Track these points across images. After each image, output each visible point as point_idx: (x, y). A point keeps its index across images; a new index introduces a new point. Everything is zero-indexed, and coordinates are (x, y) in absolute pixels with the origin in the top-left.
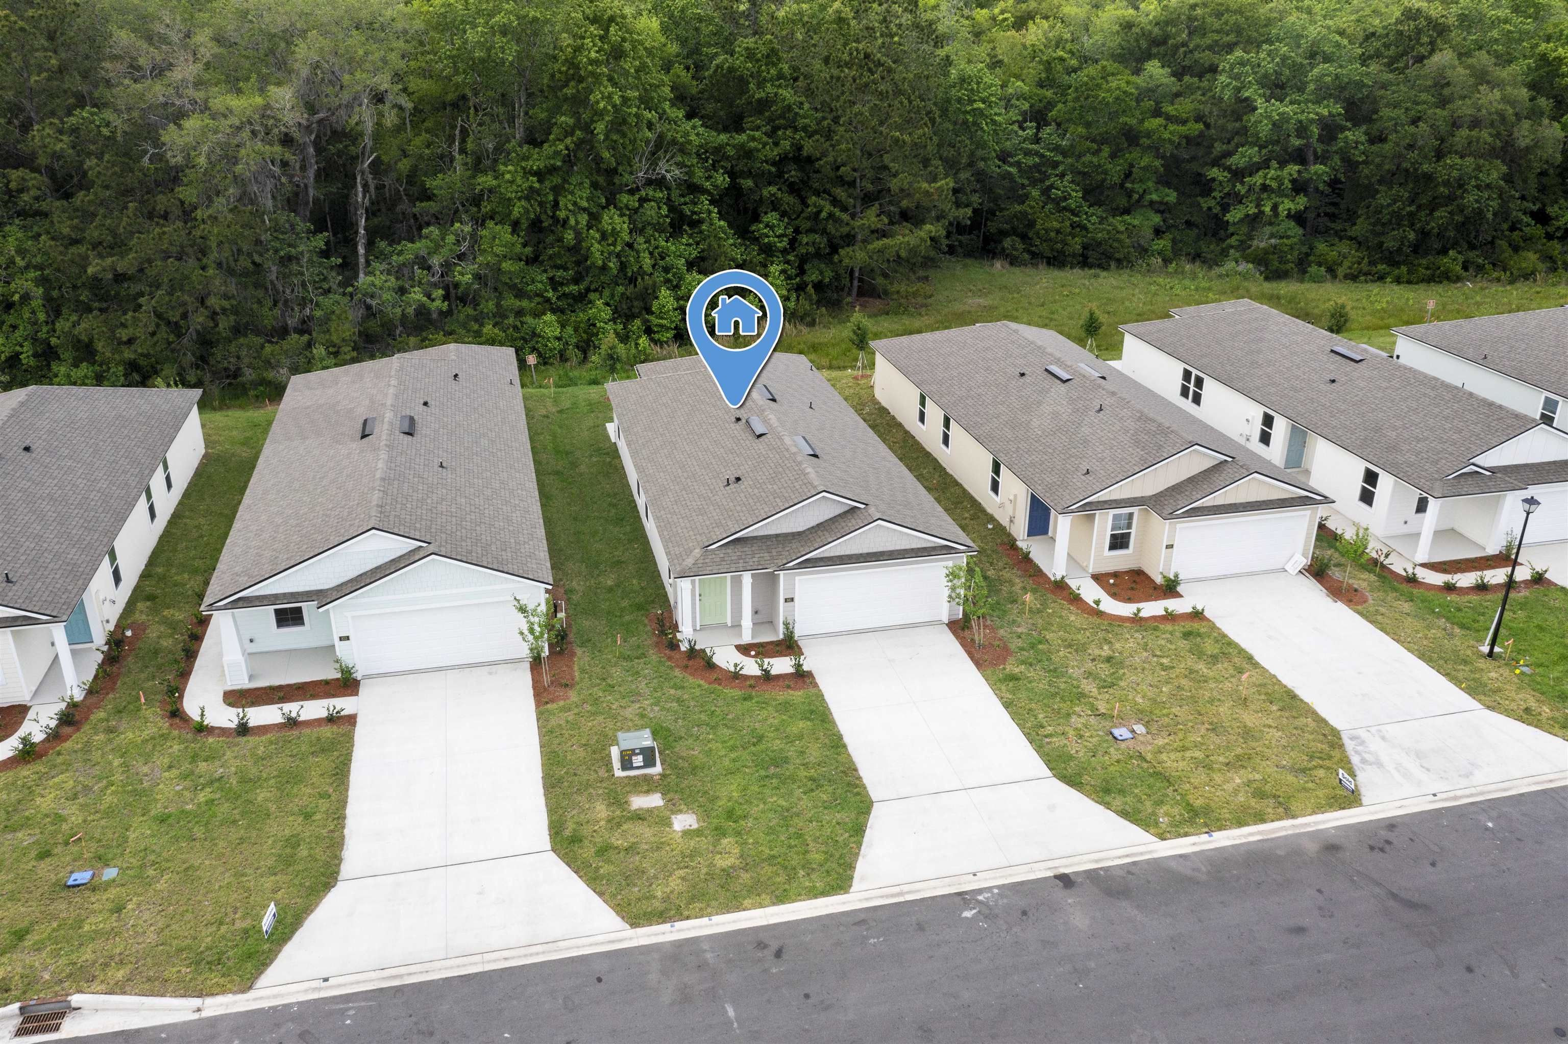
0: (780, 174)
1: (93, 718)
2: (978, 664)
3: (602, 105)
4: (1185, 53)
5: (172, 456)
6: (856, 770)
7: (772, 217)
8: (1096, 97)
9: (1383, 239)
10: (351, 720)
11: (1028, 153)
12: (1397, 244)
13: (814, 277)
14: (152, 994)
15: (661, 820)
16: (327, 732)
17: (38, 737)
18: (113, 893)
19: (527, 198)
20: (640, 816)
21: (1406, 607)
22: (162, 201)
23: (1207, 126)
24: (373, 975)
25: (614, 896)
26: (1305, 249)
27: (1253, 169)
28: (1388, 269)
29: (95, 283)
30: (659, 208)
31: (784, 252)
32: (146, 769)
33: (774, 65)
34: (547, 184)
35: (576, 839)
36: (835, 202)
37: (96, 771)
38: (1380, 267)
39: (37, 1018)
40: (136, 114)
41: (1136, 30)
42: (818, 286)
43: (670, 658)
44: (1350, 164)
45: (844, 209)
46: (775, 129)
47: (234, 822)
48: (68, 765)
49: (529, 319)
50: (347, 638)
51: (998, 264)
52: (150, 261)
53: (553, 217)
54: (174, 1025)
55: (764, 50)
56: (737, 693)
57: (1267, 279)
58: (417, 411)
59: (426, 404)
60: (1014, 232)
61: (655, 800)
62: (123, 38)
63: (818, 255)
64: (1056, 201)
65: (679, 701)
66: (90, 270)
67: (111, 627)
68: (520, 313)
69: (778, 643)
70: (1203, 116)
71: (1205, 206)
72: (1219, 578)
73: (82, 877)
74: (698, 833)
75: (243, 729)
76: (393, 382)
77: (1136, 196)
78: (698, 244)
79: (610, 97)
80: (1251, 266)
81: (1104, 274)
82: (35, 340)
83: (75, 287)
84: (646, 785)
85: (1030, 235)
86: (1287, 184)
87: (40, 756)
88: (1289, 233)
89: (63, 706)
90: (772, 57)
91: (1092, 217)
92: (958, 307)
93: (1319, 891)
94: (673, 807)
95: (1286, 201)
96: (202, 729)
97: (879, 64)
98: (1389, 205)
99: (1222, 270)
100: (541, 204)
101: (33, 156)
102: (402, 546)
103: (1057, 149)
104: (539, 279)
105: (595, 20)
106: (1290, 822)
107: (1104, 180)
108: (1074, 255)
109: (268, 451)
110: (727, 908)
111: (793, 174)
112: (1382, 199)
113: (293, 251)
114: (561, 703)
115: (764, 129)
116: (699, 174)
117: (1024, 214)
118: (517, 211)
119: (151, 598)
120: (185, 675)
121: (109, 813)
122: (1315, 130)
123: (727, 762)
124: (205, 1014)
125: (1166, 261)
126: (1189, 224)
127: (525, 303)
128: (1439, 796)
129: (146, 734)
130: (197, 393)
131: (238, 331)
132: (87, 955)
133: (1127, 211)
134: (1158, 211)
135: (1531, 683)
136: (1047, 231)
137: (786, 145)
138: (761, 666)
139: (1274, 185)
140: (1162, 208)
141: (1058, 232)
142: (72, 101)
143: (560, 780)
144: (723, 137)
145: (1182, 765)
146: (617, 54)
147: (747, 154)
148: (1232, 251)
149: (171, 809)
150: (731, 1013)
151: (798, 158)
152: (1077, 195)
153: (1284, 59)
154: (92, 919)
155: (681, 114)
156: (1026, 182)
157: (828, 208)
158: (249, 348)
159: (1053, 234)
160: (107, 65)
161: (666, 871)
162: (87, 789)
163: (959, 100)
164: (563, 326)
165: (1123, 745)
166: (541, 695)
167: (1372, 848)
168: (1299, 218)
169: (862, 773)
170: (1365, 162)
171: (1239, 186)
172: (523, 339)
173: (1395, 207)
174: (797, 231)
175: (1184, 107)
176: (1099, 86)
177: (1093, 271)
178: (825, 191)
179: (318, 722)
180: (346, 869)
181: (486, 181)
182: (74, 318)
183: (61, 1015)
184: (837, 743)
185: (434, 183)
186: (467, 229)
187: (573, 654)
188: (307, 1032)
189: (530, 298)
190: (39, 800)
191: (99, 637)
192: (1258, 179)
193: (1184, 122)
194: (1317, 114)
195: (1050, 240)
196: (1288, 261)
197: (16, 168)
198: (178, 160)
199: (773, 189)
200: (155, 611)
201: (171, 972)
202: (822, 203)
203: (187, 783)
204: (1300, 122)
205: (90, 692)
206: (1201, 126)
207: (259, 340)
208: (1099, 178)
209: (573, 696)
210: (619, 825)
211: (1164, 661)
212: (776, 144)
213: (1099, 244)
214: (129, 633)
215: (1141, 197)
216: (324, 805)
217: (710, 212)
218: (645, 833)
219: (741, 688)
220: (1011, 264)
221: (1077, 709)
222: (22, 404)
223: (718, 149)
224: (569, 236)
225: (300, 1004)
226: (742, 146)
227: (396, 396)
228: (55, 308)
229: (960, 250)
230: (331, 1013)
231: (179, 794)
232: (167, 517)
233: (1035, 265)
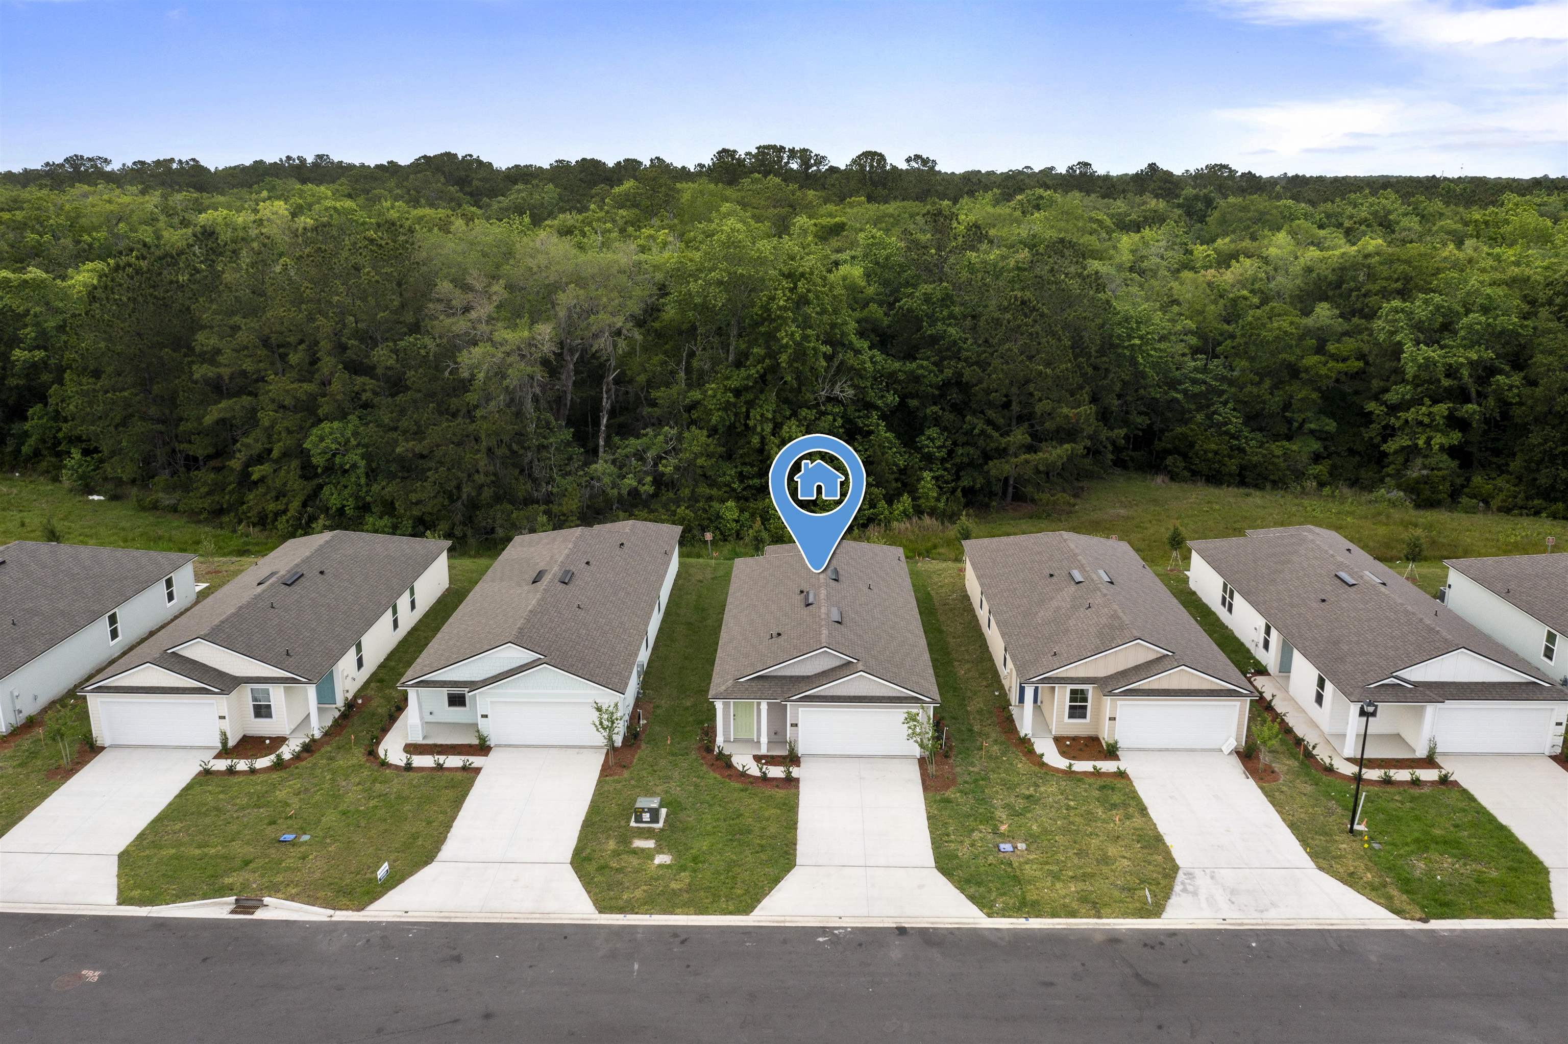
0: (942, 396)
1: (323, 750)
2: (925, 788)
3: (785, 341)
4: (1358, 297)
5: (418, 585)
6: (795, 844)
7: (933, 432)
8: (1259, 335)
9: (1537, 476)
10: (478, 770)
11: (1194, 382)
12: (1550, 482)
13: (966, 483)
14: (308, 904)
15: (648, 855)
16: (459, 776)
17: (287, 756)
18: (303, 849)
19: (725, 409)
20: (636, 852)
21: (1309, 789)
22: (455, 403)
23: (1367, 363)
24: (434, 914)
25: (595, 894)
26: (1459, 481)
27: (1404, 406)
28: (1544, 504)
29: (401, 459)
30: (835, 420)
31: (943, 460)
32: (344, 783)
33: (948, 307)
34: (742, 398)
35: (589, 859)
36: (989, 422)
37: (315, 781)
38: (1536, 502)
39: (244, 907)
40: (445, 340)
41: (1314, 275)
42: (967, 492)
43: (703, 758)
44: (1504, 405)
45: (996, 428)
46: (943, 359)
47: (385, 820)
48: (300, 776)
49: (715, 505)
50: (486, 716)
51: (1159, 479)
52: (438, 446)
53: (746, 425)
54: (315, 922)
55: (939, 295)
56: (738, 786)
57: (1418, 506)
58: (578, 567)
59: (588, 563)
60: (1176, 451)
61: (650, 844)
62: (445, 287)
63: (971, 464)
64: (1220, 425)
65: (696, 786)
66: (398, 450)
67: (350, 696)
68: (710, 498)
69: (784, 757)
70: (1365, 355)
71: (1366, 436)
72: (1160, 750)
73: (289, 837)
74: (668, 867)
75: (408, 767)
76: (570, 546)
77: (1296, 425)
78: (866, 450)
79: (792, 334)
80: (1402, 494)
81: (1258, 493)
82: (357, 498)
83: (388, 462)
84: (647, 834)
85: (1190, 455)
86: (1440, 421)
87: (286, 768)
88: (1441, 465)
89: (307, 740)
90: (947, 300)
91: (1252, 442)
92: (1097, 516)
93: (1083, 965)
94: (659, 850)
95: (1439, 435)
96: (384, 764)
97: (1034, 309)
98: (1540, 444)
99: (1372, 496)
100: (736, 415)
101: (374, 368)
102: (530, 656)
103: (1223, 379)
104: (729, 472)
105: (789, 276)
106: (1096, 920)
107: (1264, 409)
108: (1231, 475)
109: (477, 588)
110: (665, 912)
111: (954, 395)
112: (1535, 439)
113: (546, 442)
114: (616, 777)
115: (933, 359)
116: (871, 396)
117: (1184, 436)
118: (714, 420)
119: (381, 681)
120: (385, 730)
121: (316, 805)
122: (1465, 372)
123: (709, 828)
124: (333, 919)
125: (1321, 485)
126: (1351, 452)
127: (714, 492)
128: (1228, 921)
129: (350, 763)
130: (449, 543)
131: (498, 499)
132: (280, 878)
133: (1289, 438)
134: (1318, 439)
135: (1373, 858)
136: (1206, 452)
137: (948, 373)
138: (761, 769)
139: (1426, 420)
140: (1324, 436)
141: (1216, 453)
142: (405, 329)
143: (593, 824)
144: (897, 365)
145: (1038, 874)
146: (803, 301)
147: (917, 379)
148: (1388, 479)
149: (352, 808)
150: (636, 967)
151: (958, 383)
152: (1237, 421)
153: (1438, 308)
154: (288, 861)
155: (866, 345)
156: (1193, 407)
157: (980, 425)
158: (503, 512)
159: (1210, 455)
160: (431, 305)
161: (636, 886)
162: (307, 790)
163: (1119, 336)
164: (742, 511)
165: (1001, 855)
166: (606, 770)
167: (1145, 945)
168: (1452, 451)
169: (798, 847)
170: (1521, 404)
171: (1393, 420)
172: (709, 519)
173: (1547, 447)
174: (955, 444)
175: (1350, 345)
176: (1264, 325)
177: (1247, 490)
178: (982, 412)
179: (456, 769)
180: (441, 856)
181: (696, 395)
182: (384, 483)
183: (257, 907)
184: (792, 825)
185: (659, 394)
186: (675, 431)
187: (639, 747)
188: (386, 937)
189: (719, 489)
190: (278, 793)
191: (340, 703)
192: (1410, 415)
193: (1344, 360)
194: (1467, 358)
195: (1208, 460)
196: (1440, 492)
197: (361, 375)
198: (466, 374)
199: (935, 409)
200: (380, 689)
201: (321, 894)
202: (976, 421)
203: (365, 794)
204: (1450, 365)
205: (326, 734)
206: (1361, 364)
207: (509, 507)
208: (1258, 407)
209: (626, 774)
210: (619, 855)
211: (1072, 803)
212: (942, 372)
213: (1255, 466)
214: (360, 701)
215: (1301, 426)
216: (441, 817)
217: (878, 425)
218: (635, 861)
219: (743, 783)
220: (1172, 479)
221: (981, 827)
222: (327, 542)
223: (892, 374)
224: (756, 440)
225: (387, 922)
226: (913, 372)
227: (568, 556)
228: (372, 474)
229: (1130, 464)
230: (403, 930)
231: (359, 800)
232: (408, 628)
233: (1194, 482)
